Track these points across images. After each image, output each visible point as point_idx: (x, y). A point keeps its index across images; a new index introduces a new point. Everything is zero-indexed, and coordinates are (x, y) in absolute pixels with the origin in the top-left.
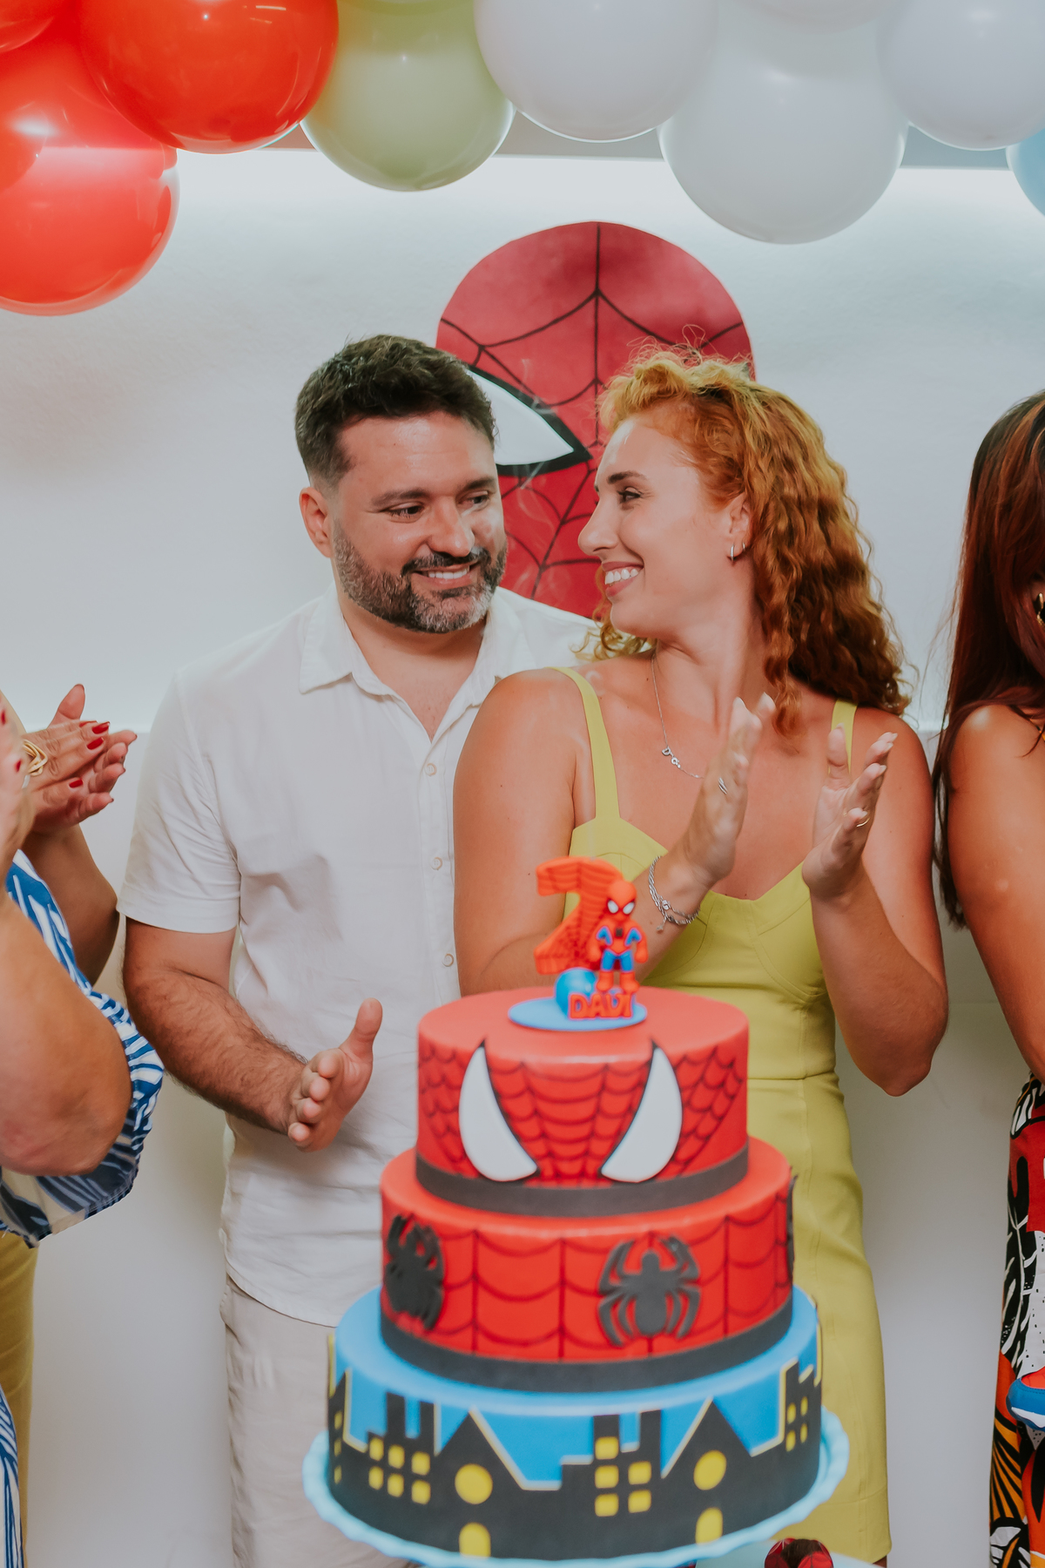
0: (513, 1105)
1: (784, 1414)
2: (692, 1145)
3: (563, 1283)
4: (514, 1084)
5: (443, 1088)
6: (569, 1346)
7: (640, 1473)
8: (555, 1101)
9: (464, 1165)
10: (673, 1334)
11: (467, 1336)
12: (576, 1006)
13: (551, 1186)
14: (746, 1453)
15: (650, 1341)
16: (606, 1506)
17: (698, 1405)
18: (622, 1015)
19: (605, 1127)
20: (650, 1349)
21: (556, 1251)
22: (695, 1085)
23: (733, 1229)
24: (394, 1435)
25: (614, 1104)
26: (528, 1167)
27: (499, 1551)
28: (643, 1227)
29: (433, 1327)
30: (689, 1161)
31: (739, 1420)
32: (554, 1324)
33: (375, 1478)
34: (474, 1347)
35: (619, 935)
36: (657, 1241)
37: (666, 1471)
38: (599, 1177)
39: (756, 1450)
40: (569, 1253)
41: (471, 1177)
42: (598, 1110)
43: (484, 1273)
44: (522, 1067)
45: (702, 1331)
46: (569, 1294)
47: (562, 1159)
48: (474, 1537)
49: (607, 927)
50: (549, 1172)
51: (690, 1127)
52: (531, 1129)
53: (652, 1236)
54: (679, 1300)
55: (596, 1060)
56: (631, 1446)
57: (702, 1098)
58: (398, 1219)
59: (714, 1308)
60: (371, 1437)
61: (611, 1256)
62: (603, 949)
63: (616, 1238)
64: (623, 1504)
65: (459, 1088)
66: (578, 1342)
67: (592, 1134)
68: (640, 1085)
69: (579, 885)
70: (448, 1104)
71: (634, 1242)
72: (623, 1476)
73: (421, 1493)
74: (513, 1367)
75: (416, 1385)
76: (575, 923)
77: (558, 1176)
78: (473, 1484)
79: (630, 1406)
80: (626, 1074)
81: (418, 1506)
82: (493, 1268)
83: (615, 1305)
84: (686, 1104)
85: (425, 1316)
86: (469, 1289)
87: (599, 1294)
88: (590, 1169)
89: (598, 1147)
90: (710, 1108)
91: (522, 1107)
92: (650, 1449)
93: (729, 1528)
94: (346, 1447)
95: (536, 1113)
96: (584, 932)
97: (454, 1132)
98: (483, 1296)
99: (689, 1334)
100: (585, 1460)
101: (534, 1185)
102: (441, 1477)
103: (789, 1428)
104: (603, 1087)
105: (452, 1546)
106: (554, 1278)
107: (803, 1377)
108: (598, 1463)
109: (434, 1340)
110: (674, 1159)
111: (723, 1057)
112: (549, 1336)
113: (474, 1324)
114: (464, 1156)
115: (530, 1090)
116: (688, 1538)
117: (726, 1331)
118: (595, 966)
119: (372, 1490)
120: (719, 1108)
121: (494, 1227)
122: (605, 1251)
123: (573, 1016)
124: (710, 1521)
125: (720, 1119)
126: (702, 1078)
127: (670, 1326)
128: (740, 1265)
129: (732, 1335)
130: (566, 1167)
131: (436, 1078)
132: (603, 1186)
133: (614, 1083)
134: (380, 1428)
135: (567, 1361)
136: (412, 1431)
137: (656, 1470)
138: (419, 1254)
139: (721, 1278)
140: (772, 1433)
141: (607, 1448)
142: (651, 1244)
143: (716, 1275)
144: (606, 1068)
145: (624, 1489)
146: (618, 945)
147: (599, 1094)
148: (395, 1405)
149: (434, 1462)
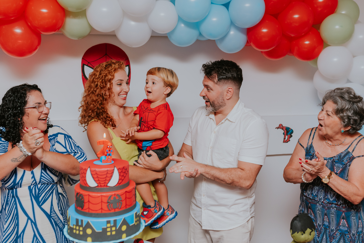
0: (94, 176)
1: (135, 220)
2: (121, 181)
3: (102, 202)
4: (94, 173)
5: (84, 174)
6: (103, 211)
7: (114, 229)
8: (100, 175)
9: (87, 185)
10: (118, 208)
11: (88, 209)
12: (103, 161)
13: (100, 188)
14: (129, 225)
15: (115, 209)
16: (109, 234)
17: (122, 218)
18: (110, 162)
19: (108, 179)
20: (115, 211)
21: (101, 197)
22: (121, 172)
23: (127, 193)
24: (77, 224)
25: (109, 175)
26: (96, 185)
27: (93, 241)
28: (114, 193)
29: (82, 209)
30: (120, 183)
31: (128, 221)
32: (101, 208)
33: (74, 231)
34: (89, 211)
35: (109, 151)
36: (115, 195)
37: (117, 228)
38: (107, 186)
39: (131, 225)
40: (103, 197)
41: (88, 186)
42: (107, 176)
43: (90, 201)
44: (95, 170)
45: (122, 208)
46: (103, 203)
47: (102, 184)
48: (89, 239)
49: (108, 150)
50: (99, 186)
51: (120, 178)
52: (97, 179)
53: (115, 194)
54: (119, 203)
55: (106, 169)
56: (112, 225)
57: (122, 174)
58: (77, 193)
59: (124, 204)
60: (74, 225)
61: (109, 197)
62: (107, 153)
63: (109, 195)
64: (111, 233)
65: (86, 174)
66: (104, 210)
67: (106, 180)
68: (113, 173)
69: (103, 144)
70: (84, 176)
71: (112, 195)
72: (111, 229)
73: (81, 233)
74: (95, 214)
75: (80, 217)
76: (103, 149)
77: (101, 186)
78: (89, 231)
79: (112, 219)
80: (111, 171)
81: (81, 235)
82: (91, 200)
83: (110, 204)
84: (120, 175)
85: (81, 207)
86: (88, 203)
87: (108, 203)
88: (106, 185)
89: (107, 182)
90: (123, 176)
91: (95, 176)
92: (115, 225)
93: (127, 236)
94: (70, 227)
95: (97, 177)
96: (104, 151)
97: (85, 180)
98: (90, 204)
99: (120, 208)
100: (106, 227)
101: (97, 187)
102: (84, 230)
103: (136, 222)
104: (107, 173)
105: (86, 241)
106: (101, 201)
107: (138, 214)
108: (107, 228)
109: (83, 211)
110: (118, 183)
111: (125, 168)
112: (100, 209)
113: (89, 208)
114: (87, 184)
115: (96, 174)
116: (121, 238)
117: (126, 208)
118: (106, 155)
119: (74, 233)
120: (125, 176)
121: (91, 194)
122: (108, 197)
123: (103, 163)
124: (124, 235)
125: (125, 177)
126: (122, 171)
127: (118, 207)
128: (128, 198)
129: (127, 208)
130: (102, 185)
131: (83, 172)
132: (108, 187)
133: (109, 172)
134: (75, 224)
135: (102, 213)
136: (80, 224)
137: (116, 228)
138: (80, 198)
139: (125, 200)
140: (133, 222)
141: (109, 225)
142: (115, 196)
143: (124, 200)
144: (108, 170)
145: (111, 231)
146: (109, 152)
147: (107, 174)
148: (77, 220)
149: (83, 229)
